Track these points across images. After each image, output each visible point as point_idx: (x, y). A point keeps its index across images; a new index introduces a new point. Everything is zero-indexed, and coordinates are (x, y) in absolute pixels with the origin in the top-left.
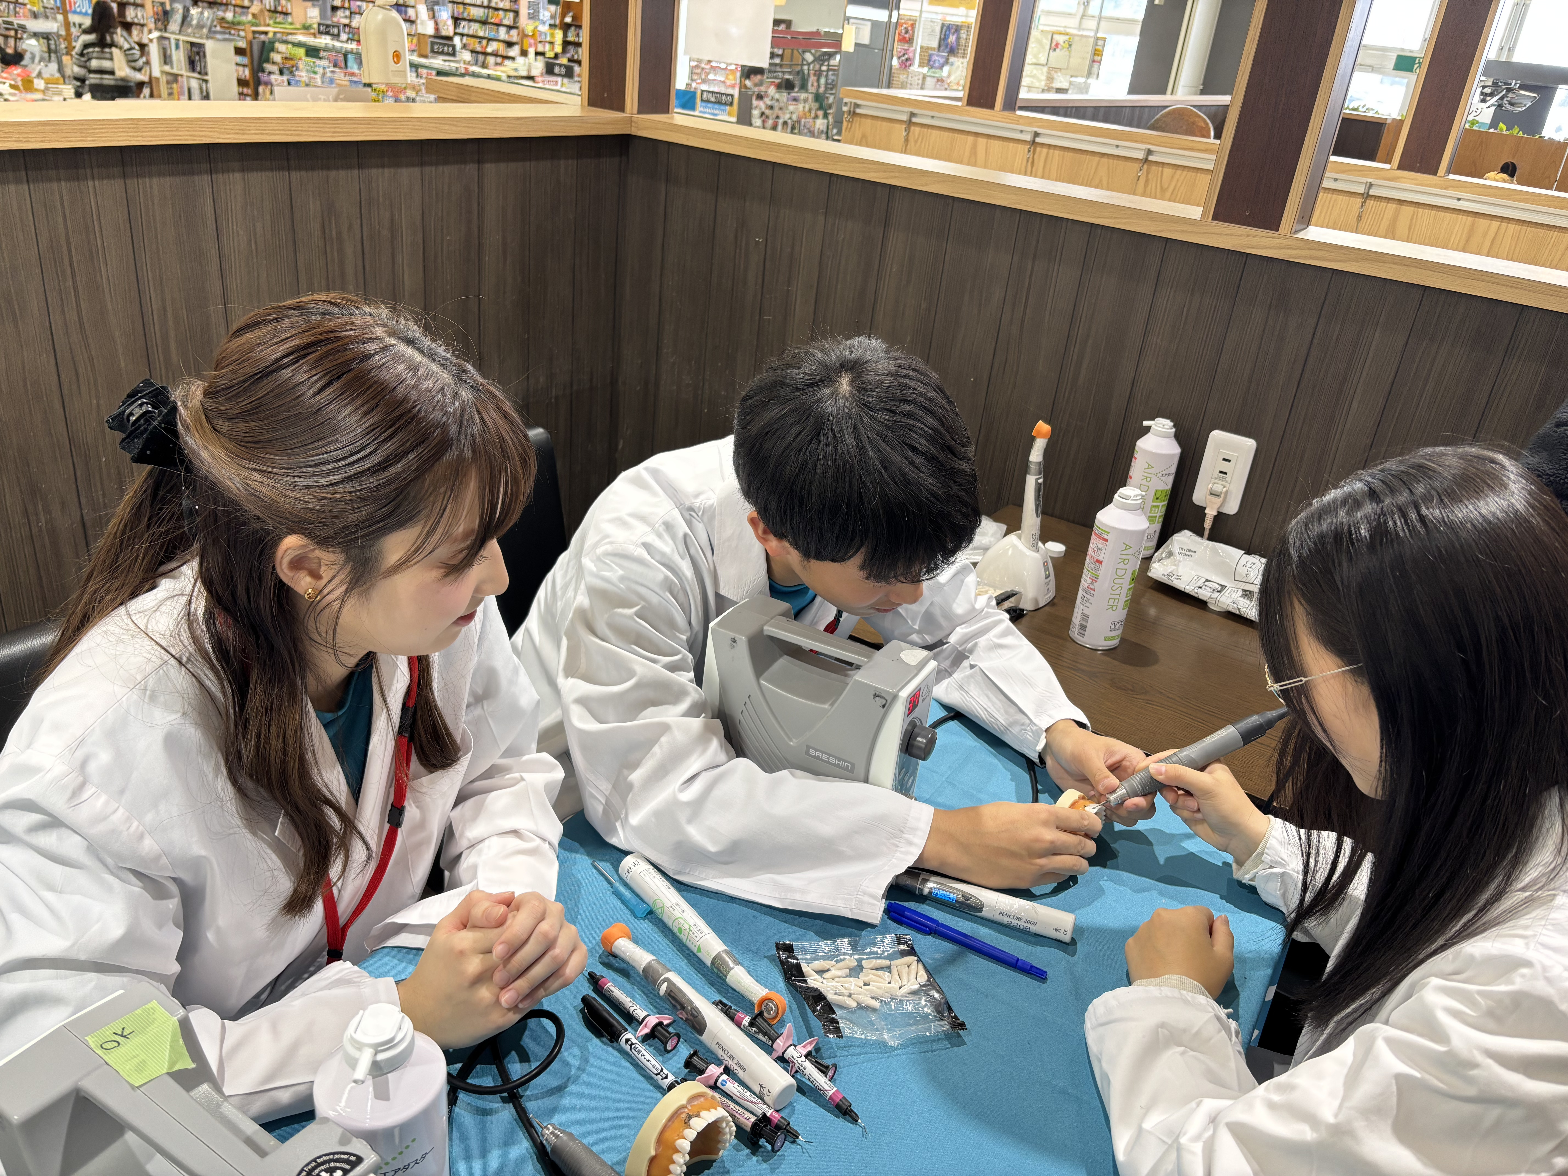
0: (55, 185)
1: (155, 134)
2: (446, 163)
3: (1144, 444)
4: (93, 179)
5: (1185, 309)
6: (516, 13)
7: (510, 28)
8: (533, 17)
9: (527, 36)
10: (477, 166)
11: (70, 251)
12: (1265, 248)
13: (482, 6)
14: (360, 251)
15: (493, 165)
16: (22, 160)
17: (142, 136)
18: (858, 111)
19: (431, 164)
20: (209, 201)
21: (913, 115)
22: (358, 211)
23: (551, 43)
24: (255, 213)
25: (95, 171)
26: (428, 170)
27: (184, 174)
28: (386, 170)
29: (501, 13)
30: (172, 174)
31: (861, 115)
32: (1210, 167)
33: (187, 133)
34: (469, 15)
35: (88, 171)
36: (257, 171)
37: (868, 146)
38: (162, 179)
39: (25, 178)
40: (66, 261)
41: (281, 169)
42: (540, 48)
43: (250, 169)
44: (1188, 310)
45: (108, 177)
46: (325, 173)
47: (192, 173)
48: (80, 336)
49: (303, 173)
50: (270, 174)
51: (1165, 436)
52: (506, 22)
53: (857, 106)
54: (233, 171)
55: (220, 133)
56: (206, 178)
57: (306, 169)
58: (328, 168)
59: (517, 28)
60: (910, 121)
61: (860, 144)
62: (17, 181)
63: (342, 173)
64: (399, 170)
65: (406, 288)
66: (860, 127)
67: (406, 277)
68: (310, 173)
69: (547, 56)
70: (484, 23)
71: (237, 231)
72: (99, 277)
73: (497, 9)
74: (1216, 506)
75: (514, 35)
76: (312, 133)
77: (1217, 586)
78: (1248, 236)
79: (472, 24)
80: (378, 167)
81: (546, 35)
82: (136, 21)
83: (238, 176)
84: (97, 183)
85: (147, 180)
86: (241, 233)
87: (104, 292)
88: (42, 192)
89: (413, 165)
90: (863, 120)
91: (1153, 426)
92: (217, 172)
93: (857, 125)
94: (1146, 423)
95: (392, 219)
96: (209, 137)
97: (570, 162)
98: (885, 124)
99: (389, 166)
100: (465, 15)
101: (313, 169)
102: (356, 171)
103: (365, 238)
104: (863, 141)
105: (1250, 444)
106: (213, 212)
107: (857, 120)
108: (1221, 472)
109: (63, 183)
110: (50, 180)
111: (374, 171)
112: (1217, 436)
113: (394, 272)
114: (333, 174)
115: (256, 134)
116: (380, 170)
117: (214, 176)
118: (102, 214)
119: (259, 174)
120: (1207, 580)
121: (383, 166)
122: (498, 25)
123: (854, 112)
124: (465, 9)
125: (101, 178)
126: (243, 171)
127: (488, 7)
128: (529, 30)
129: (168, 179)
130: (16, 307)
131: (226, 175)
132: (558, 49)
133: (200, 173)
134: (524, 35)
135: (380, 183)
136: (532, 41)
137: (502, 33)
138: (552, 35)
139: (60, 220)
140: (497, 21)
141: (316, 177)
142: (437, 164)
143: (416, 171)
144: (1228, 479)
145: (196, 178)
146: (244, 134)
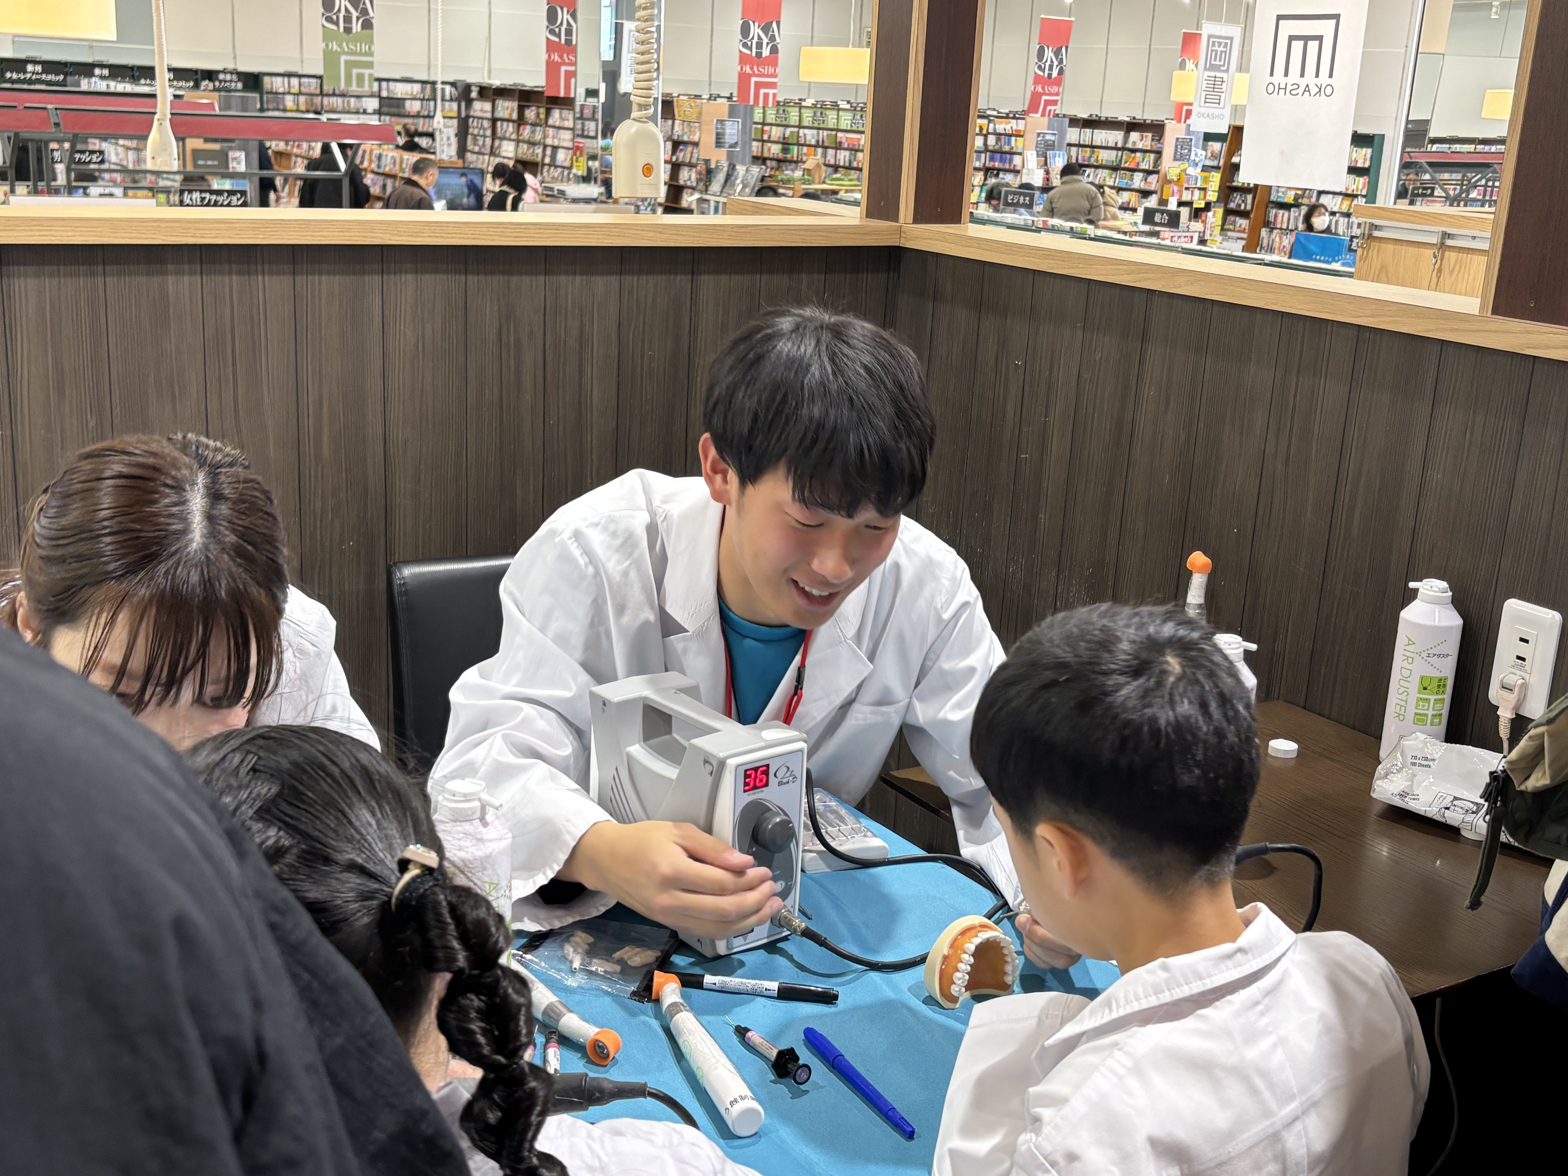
0: (226, 279)
1: (326, 234)
2: (650, 272)
3: (1410, 614)
4: (263, 274)
5: (1468, 433)
6: (1159, 153)
7: (1148, 173)
8: (1178, 157)
9: (1170, 182)
10: (690, 277)
11: (233, 340)
12: (1547, 347)
13: (1116, 148)
14: (542, 361)
15: (711, 277)
16: (198, 254)
17: (313, 236)
18: (1376, 234)
19: (631, 273)
20: (377, 301)
21: (1446, 235)
22: (542, 317)
23: (1204, 189)
24: (426, 315)
25: (266, 267)
26: (627, 279)
27: (354, 273)
28: (578, 279)
29: (1138, 154)
30: (342, 273)
31: (1380, 239)
32: (1486, 246)
33: (358, 234)
34: (1097, 161)
35: (259, 267)
36: (431, 273)
37: (1389, 282)
38: (331, 278)
39: (199, 271)
40: (229, 349)
41: (457, 272)
42: (1186, 197)
43: (424, 272)
44: (1472, 434)
45: (278, 273)
46: (506, 278)
47: (363, 273)
48: (233, 422)
49: (482, 278)
50: (444, 277)
51: (1435, 601)
52: (1144, 166)
53: (1377, 227)
54: (406, 272)
55: (392, 235)
56: (377, 279)
57: (485, 274)
58: (510, 273)
59: (1157, 172)
60: (1443, 244)
61: (1377, 279)
62: (192, 273)
63: (526, 279)
64: (593, 278)
65: (594, 404)
66: (1379, 255)
67: (595, 392)
68: (489, 278)
69: (1195, 206)
70: (1115, 169)
71: (405, 332)
72: (258, 367)
73: (1134, 151)
74: (1511, 705)
75: (1153, 182)
76: (492, 238)
77: (1471, 805)
78: (1527, 332)
79: (1100, 170)
80: (567, 273)
81: (1196, 179)
82: (689, 183)
83: (410, 277)
84: (267, 278)
85: (317, 278)
86: (409, 334)
87: (262, 382)
88: (213, 284)
89: (609, 273)
90: (1383, 245)
91: (1421, 590)
92: (389, 273)
93: (1375, 252)
94: (1412, 585)
95: (581, 329)
96: (381, 238)
97: (816, 276)
98: (1411, 249)
99: (582, 274)
100: (1092, 161)
101: (493, 273)
102: (542, 278)
103: (547, 347)
104: (1381, 276)
105: (1552, 618)
106: (380, 312)
107: (1375, 245)
108: (1519, 658)
109: (234, 278)
110: (221, 273)
111: (563, 279)
112: (1513, 607)
113: (580, 386)
114: (515, 279)
115: (429, 237)
116: (570, 278)
117: (385, 277)
118: (268, 307)
119: (433, 276)
120: (1456, 798)
121: (575, 274)
122: (1133, 170)
123: (1370, 235)
124: (1093, 152)
125: (271, 273)
126: (416, 272)
127: (1123, 149)
128: (1173, 174)
129: (337, 277)
130: (177, 388)
131: (398, 277)
132: (1212, 196)
133: (371, 273)
134: (1167, 181)
135: (570, 291)
136: (1176, 188)
137: (1138, 181)
138: (1206, 180)
139: (228, 311)
140: (1132, 166)
141: (497, 281)
142: (640, 273)
143: (614, 280)
144: (1528, 668)
145: (367, 278)
146: (417, 236)
